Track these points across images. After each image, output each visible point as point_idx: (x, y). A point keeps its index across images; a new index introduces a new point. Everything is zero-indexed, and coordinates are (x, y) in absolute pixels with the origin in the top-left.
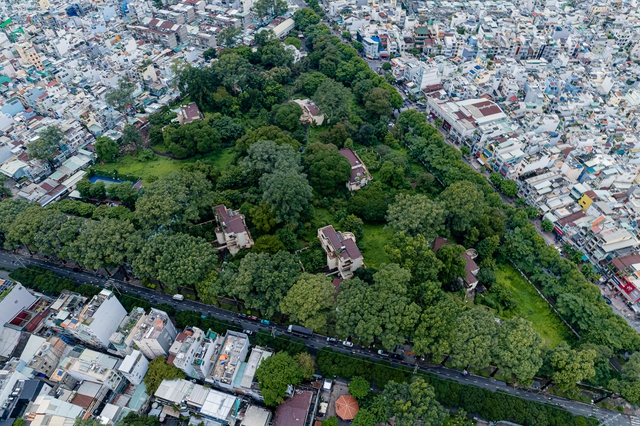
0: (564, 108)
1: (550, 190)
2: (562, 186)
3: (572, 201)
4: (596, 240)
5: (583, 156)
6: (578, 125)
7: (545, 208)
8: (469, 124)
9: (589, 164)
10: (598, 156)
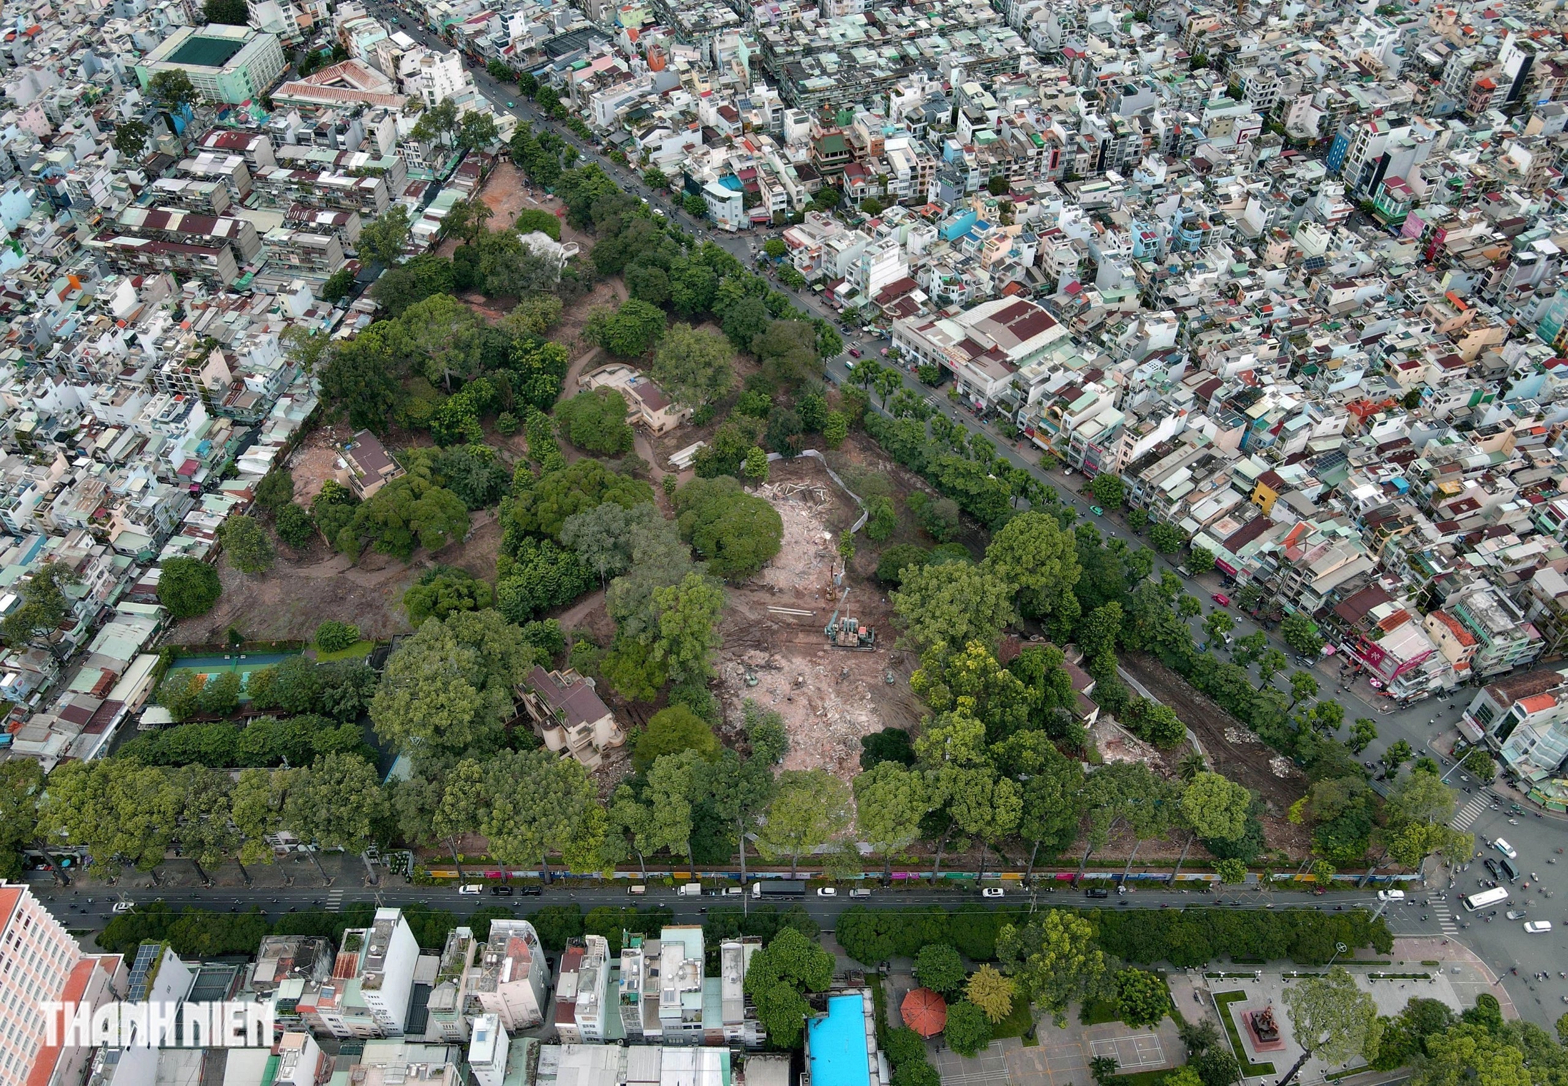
0: (1180, 291)
1: (1191, 486)
2: (1212, 472)
3: (1237, 497)
4: (1299, 575)
5: (1240, 396)
6: (1216, 326)
7: (1189, 525)
8: (995, 365)
9: (1254, 412)
10: (1267, 390)
